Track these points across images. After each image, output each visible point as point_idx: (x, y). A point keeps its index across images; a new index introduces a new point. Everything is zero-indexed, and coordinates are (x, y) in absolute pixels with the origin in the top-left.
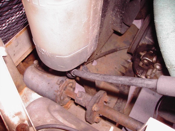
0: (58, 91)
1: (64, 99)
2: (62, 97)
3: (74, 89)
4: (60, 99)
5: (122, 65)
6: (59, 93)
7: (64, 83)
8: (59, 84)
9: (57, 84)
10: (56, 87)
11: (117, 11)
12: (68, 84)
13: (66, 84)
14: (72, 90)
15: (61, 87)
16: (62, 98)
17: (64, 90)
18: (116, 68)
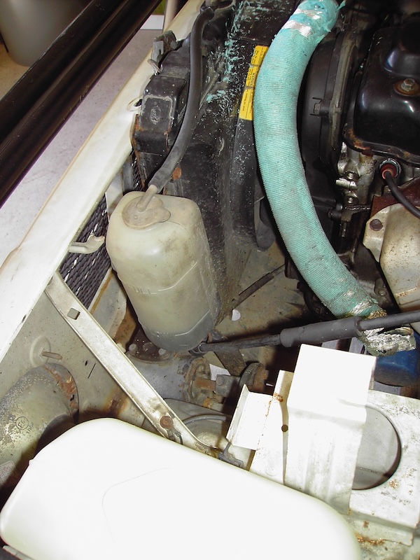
0: (183, 385)
1: (196, 396)
2: (193, 393)
3: (209, 374)
4: (192, 397)
5: (292, 304)
6: (186, 388)
7: (190, 368)
8: (183, 374)
9: (180, 373)
10: (180, 379)
11: (242, 228)
12: (197, 368)
13: (194, 370)
14: (205, 376)
15: (187, 376)
16: (193, 395)
17: (193, 380)
18: (280, 313)
